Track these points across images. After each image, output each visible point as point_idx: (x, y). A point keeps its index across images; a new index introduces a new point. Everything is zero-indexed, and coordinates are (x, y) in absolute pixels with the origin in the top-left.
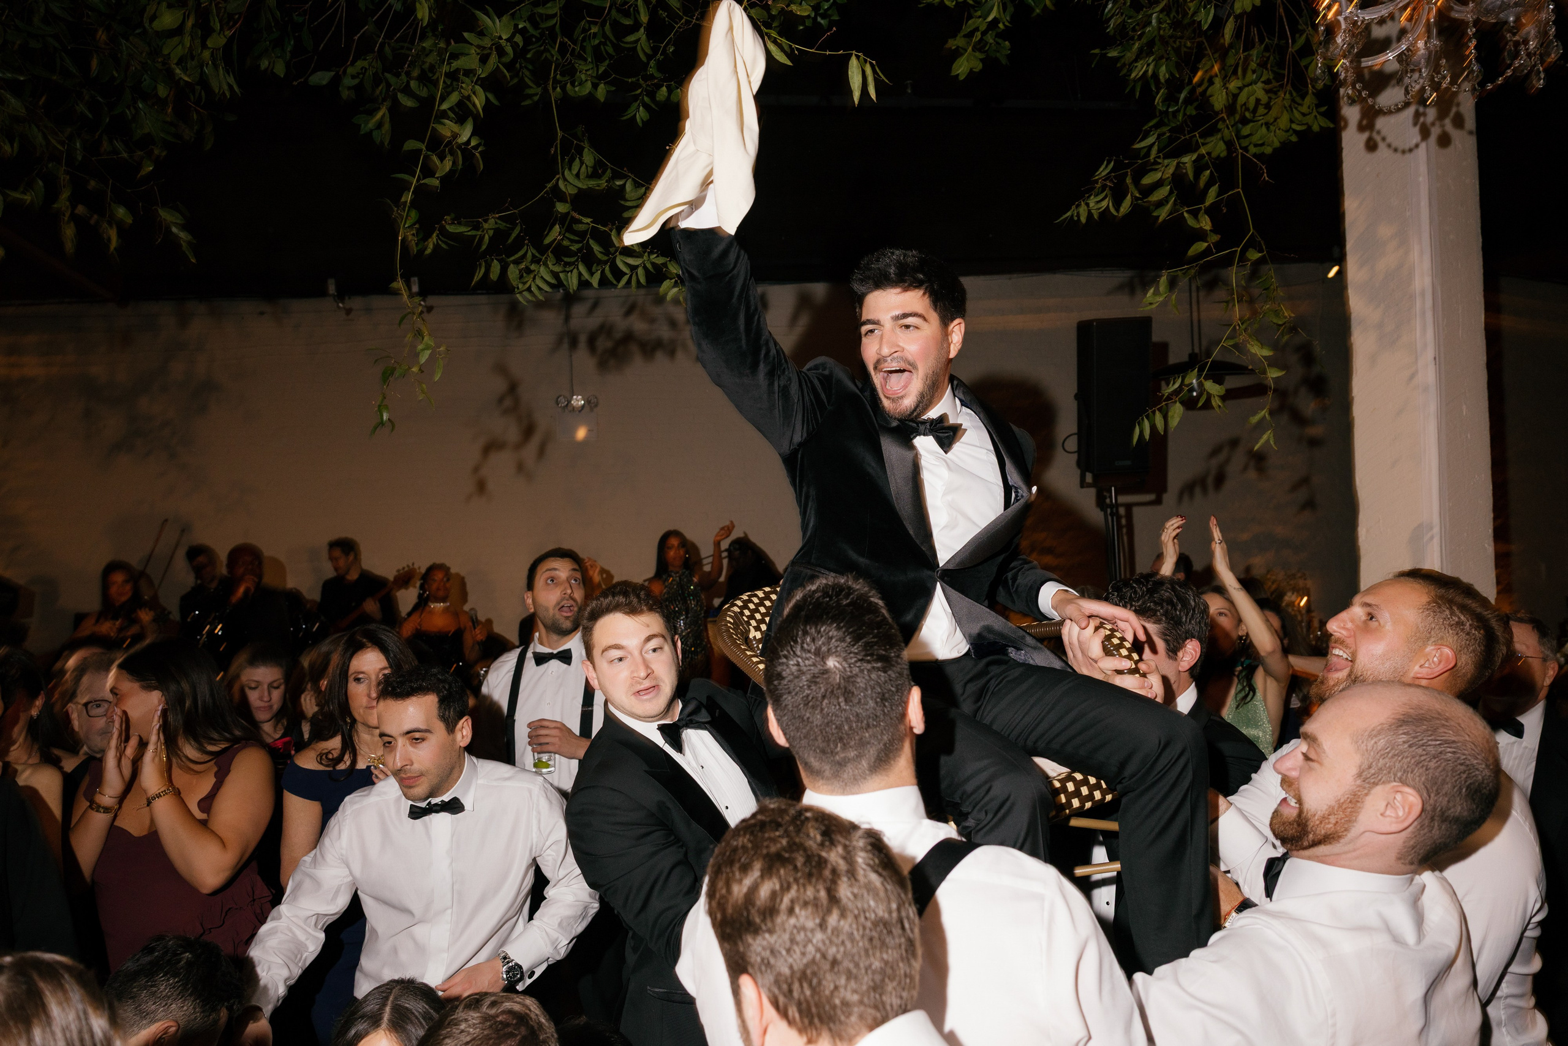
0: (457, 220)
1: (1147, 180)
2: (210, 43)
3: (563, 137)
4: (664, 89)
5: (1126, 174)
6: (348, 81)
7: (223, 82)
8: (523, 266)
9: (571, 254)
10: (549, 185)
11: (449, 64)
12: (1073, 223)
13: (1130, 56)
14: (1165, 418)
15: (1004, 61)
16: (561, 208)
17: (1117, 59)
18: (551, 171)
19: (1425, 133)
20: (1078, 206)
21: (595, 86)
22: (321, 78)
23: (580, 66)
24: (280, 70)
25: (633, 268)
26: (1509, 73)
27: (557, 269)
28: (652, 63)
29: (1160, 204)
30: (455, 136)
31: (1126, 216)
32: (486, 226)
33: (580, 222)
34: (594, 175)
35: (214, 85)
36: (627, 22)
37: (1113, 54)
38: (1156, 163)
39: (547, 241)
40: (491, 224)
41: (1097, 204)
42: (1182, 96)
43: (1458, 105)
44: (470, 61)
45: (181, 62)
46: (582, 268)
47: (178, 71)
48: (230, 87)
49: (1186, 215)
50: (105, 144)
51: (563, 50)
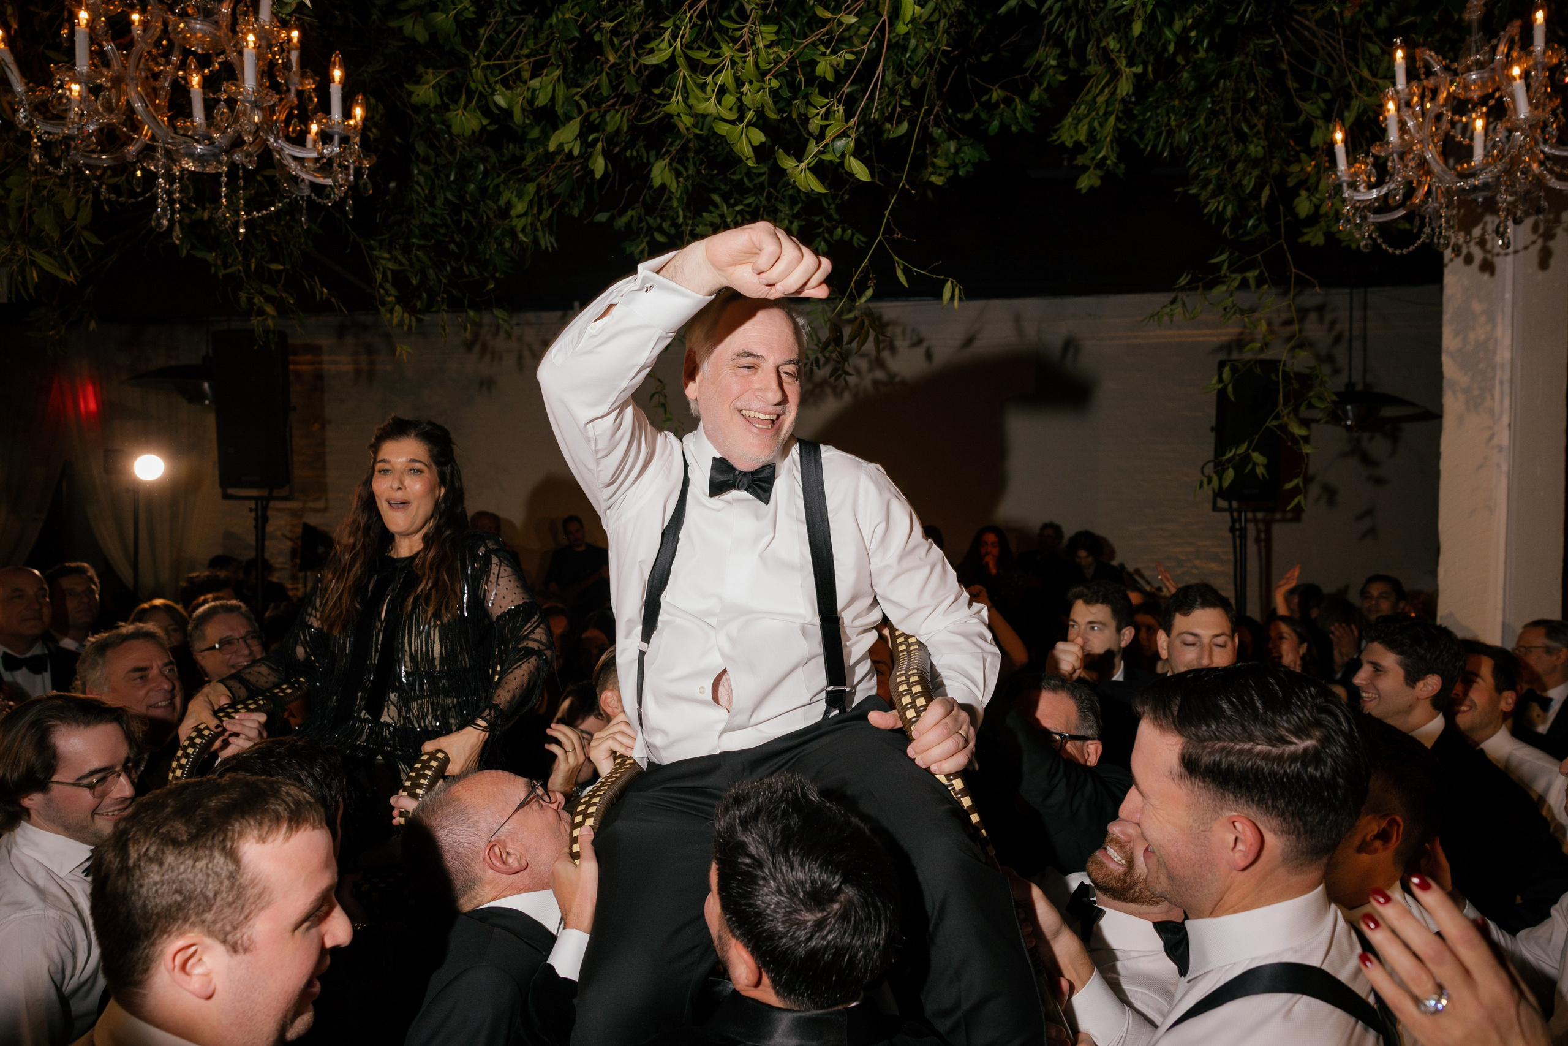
1: (1216, 291)
4: (839, 230)
5: (1198, 287)
13: (1204, 195)
14: (1220, 479)
15: (1120, 179)
17: (1197, 196)
22: (602, 217)
23: (780, 206)
28: (833, 206)
35: (542, 243)
37: (1193, 191)
38: (1225, 276)
42: (1252, 222)
47: (521, 235)
49: (1246, 320)
50: (465, 269)
51: (769, 197)
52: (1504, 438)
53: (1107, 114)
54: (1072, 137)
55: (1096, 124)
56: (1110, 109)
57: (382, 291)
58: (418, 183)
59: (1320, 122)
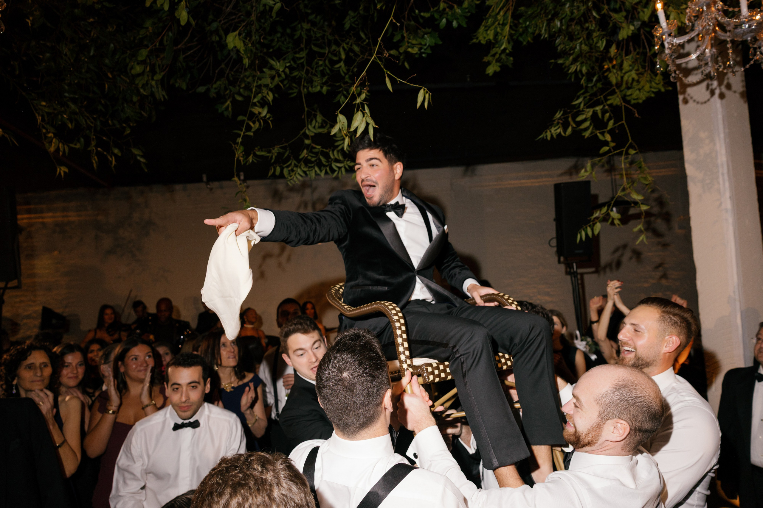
0: (261, 149)
1: (579, 118)
2: (155, 78)
3: (308, 111)
5: (568, 117)
6: (213, 91)
7: (161, 94)
8: (290, 168)
9: (312, 162)
10: (302, 132)
11: (257, 82)
12: (544, 140)
13: (568, 63)
14: (592, 230)
15: (511, 66)
16: (307, 142)
17: (562, 64)
18: (303, 126)
19: (712, 93)
20: (546, 132)
21: (322, 87)
22: (202, 89)
23: (315, 78)
24: (184, 87)
25: (340, 168)
26: (752, 62)
27: (305, 169)
28: (347, 76)
29: (586, 129)
30: (260, 113)
31: (570, 136)
32: (273, 151)
33: (315, 148)
34: (322, 127)
35: (157, 95)
36: (335, 59)
37: (560, 61)
38: (583, 111)
39: (301, 157)
40: (276, 150)
41: (555, 131)
42: (595, 79)
43: (728, 79)
44: (267, 81)
45: (143, 86)
46: (317, 169)
47: (142, 90)
48: (164, 96)
49: (598, 134)
50: (110, 122)
51: (307, 72)
52: (728, 204)
53: (504, 25)
54: (485, 38)
55: (499, 30)
56: (505, 22)
57: (44, 131)
58: (66, 55)
59: (624, 25)
